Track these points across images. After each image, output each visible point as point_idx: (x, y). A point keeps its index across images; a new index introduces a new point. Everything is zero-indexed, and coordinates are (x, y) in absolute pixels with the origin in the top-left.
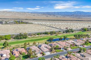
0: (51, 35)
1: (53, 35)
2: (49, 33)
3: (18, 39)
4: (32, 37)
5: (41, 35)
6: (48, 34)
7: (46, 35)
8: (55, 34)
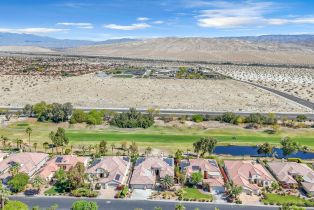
0: (247, 128)
1: (254, 130)
2: (240, 120)
3: (121, 125)
4: (168, 127)
5: (203, 124)
6: (235, 123)
7: (224, 124)
8: (269, 128)
